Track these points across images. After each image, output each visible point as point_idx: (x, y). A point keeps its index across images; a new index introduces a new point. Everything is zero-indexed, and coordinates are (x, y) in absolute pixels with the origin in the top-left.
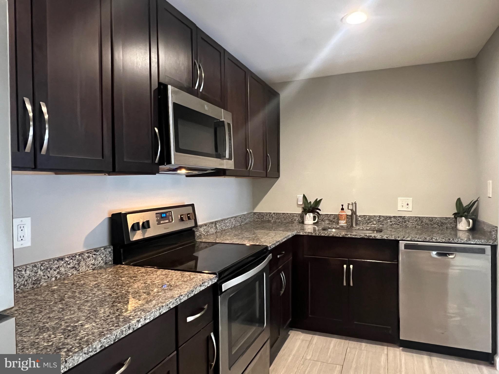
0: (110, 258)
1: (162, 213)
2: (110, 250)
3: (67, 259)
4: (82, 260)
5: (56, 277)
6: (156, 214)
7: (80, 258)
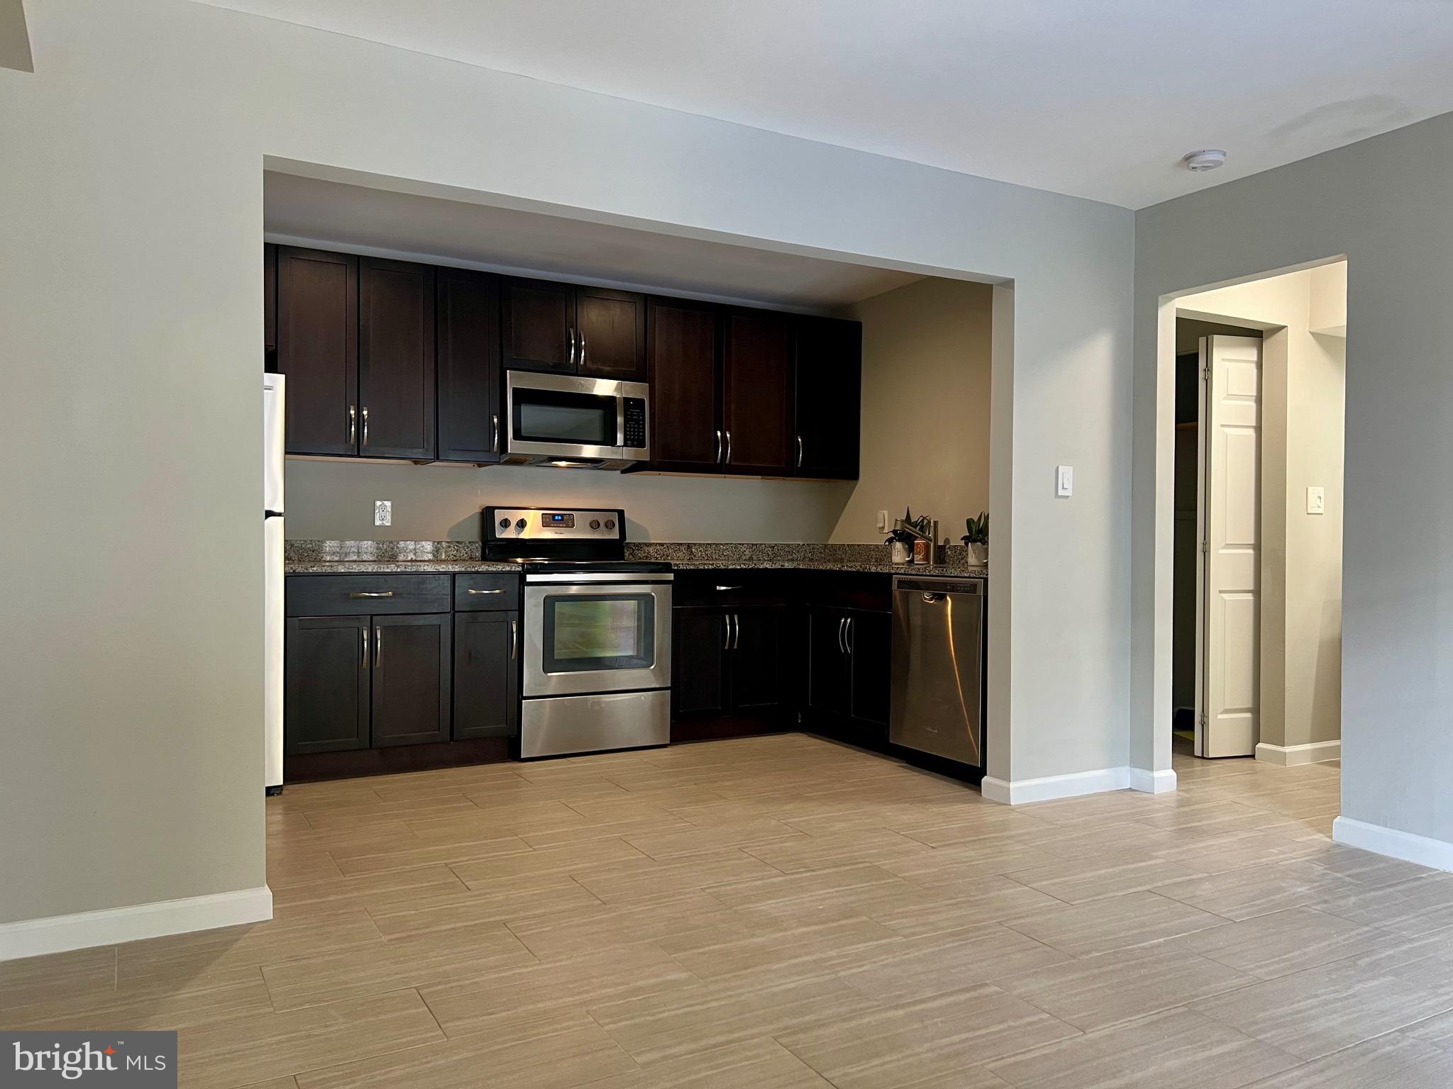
0: (477, 554)
1: (554, 515)
2: (477, 545)
6: (543, 514)
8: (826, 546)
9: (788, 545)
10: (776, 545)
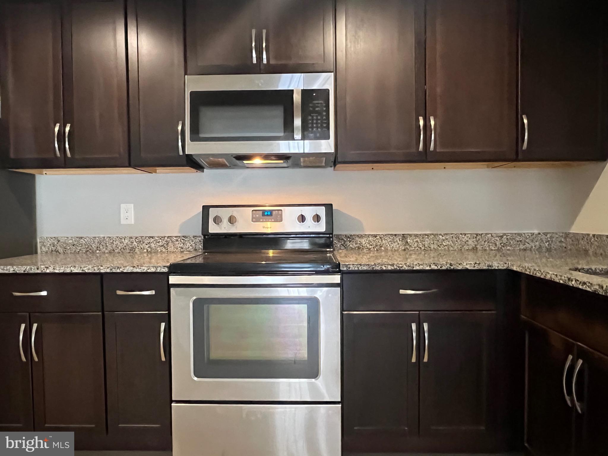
0: (200, 247)
1: (264, 211)
2: (200, 239)
3: (157, 238)
4: (170, 241)
5: (147, 250)
6: (254, 210)
7: (169, 239)
8: (567, 235)
9: (520, 235)
10: (505, 234)
